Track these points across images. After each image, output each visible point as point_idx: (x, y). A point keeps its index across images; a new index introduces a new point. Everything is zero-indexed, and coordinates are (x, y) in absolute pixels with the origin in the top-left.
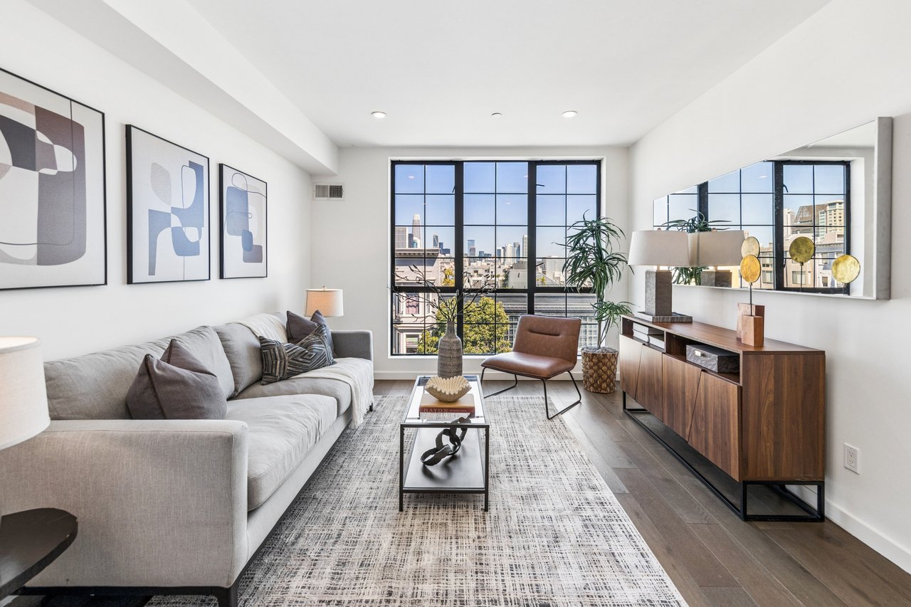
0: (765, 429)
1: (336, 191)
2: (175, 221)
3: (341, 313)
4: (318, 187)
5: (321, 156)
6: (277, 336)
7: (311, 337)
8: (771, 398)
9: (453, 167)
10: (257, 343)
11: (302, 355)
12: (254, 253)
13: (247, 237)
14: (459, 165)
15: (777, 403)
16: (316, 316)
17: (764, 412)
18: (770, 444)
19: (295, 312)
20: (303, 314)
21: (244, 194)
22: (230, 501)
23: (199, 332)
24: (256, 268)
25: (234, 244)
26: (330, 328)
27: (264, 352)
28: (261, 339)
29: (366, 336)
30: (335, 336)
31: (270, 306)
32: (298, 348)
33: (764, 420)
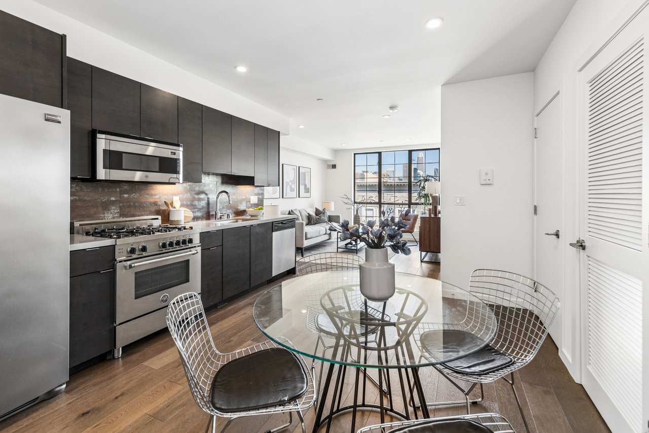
0: (426, 237)
1: (334, 166)
2: (290, 184)
3: (333, 210)
4: (328, 165)
5: (327, 156)
6: (313, 214)
7: (321, 215)
8: (428, 229)
9: (378, 154)
10: (308, 215)
11: (319, 219)
12: (307, 190)
13: (305, 186)
14: (380, 153)
15: (430, 231)
16: (324, 209)
17: (426, 233)
18: (428, 242)
19: (317, 208)
20: (321, 209)
21: (305, 173)
22: (302, 237)
23: (296, 210)
24: (308, 195)
25: (302, 187)
26: (328, 213)
27: (309, 217)
28: (308, 214)
29: (339, 216)
30: (329, 216)
31: (311, 206)
32: (318, 217)
33: (426, 235)
